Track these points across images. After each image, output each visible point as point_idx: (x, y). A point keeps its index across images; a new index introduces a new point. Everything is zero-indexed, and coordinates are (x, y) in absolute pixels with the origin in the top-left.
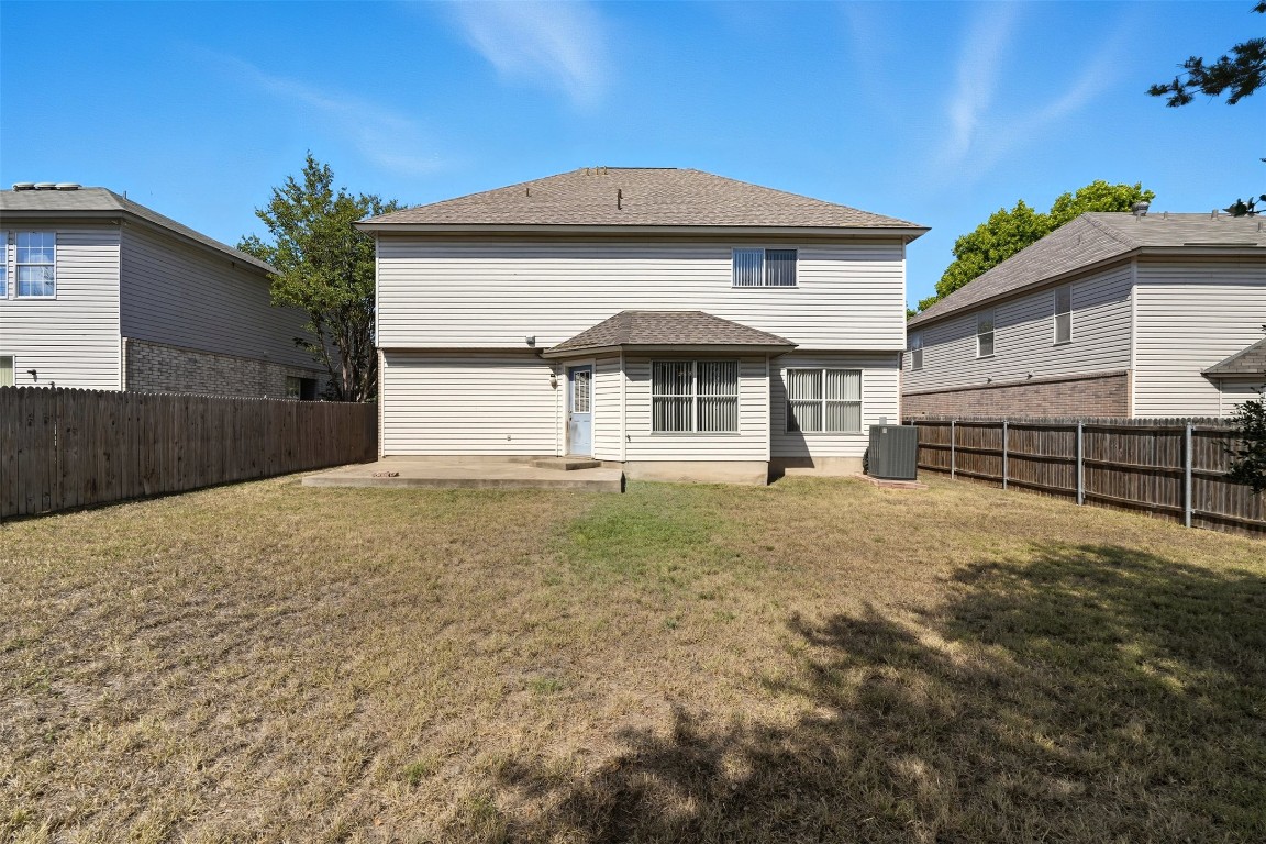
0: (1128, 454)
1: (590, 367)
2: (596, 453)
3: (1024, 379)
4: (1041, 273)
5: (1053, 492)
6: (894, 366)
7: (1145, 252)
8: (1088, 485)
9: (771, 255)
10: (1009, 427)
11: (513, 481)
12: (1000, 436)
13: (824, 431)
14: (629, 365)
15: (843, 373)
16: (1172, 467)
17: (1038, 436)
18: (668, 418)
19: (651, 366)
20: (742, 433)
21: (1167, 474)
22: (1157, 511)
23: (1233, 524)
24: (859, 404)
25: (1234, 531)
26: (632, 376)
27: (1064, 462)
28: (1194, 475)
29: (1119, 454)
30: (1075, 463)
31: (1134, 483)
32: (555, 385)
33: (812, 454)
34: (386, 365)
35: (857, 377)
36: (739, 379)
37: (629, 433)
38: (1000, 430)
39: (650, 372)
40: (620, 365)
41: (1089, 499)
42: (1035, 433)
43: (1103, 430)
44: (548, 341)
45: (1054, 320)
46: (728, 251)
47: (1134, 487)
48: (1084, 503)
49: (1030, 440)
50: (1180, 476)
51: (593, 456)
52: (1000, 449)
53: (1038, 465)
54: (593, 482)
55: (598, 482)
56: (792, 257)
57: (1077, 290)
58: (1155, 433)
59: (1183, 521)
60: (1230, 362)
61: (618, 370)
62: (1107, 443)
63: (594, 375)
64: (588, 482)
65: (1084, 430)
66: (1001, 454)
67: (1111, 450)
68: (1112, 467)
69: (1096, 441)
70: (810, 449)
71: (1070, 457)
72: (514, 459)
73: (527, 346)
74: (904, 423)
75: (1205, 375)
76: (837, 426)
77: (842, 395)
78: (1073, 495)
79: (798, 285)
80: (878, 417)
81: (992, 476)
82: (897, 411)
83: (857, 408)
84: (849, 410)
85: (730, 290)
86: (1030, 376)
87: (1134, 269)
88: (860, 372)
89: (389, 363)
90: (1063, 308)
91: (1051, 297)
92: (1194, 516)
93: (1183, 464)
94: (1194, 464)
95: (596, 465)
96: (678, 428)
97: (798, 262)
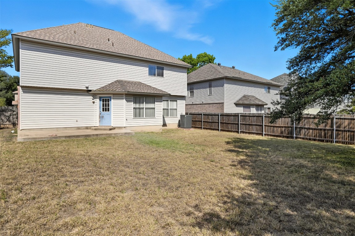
0: (229, 120)
1: (110, 97)
2: (113, 125)
3: (201, 103)
4: (205, 78)
5: (213, 129)
6: (184, 100)
7: (227, 77)
8: (221, 127)
9: (158, 68)
10: (203, 115)
11: (102, 134)
12: (201, 117)
13: (169, 116)
14: (127, 98)
15: (173, 101)
16: (236, 123)
17: (210, 117)
18: (138, 114)
19: (133, 98)
20: (156, 117)
21: (235, 124)
22: (234, 132)
23: (246, 133)
24: (176, 109)
25: (246, 134)
26: (128, 101)
27: (216, 122)
28: (240, 124)
29: (227, 120)
30: (218, 123)
31: (230, 126)
32: (94, 102)
33: (166, 123)
34: (22, 93)
35: (176, 102)
36: (155, 102)
37: (127, 118)
38: (201, 116)
39: (133, 100)
40: (124, 97)
41: (221, 130)
42: (209, 116)
43: (224, 115)
44: (93, 87)
45: (208, 89)
46: (147, 65)
47: (230, 127)
48: (220, 131)
49: (208, 118)
50: (238, 124)
51: (112, 125)
52: (201, 120)
53: (210, 123)
54: (127, 133)
55: (128, 133)
56: (163, 69)
57: (213, 83)
58: (233, 116)
59: (239, 133)
60: (238, 101)
61: (123, 99)
62: (225, 118)
63: (112, 100)
64: (126, 133)
65: (220, 115)
66: (201, 121)
67: (226, 120)
68: (226, 123)
69: (223, 118)
70: (166, 121)
71: (217, 121)
72: (79, 128)
73: (86, 89)
74: (186, 114)
75: (234, 103)
76: (172, 115)
77: (173, 107)
78: (218, 130)
79: (164, 77)
80: (180, 112)
81: (199, 127)
82: (185, 111)
83: (176, 110)
84: (174, 111)
85: (148, 76)
86: (203, 102)
87: (225, 80)
88: (177, 101)
89: (24, 92)
90: (210, 86)
91: (208, 84)
92: (241, 132)
93: (239, 122)
94: (240, 122)
95: (114, 128)
96: (140, 116)
97: (164, 71)
